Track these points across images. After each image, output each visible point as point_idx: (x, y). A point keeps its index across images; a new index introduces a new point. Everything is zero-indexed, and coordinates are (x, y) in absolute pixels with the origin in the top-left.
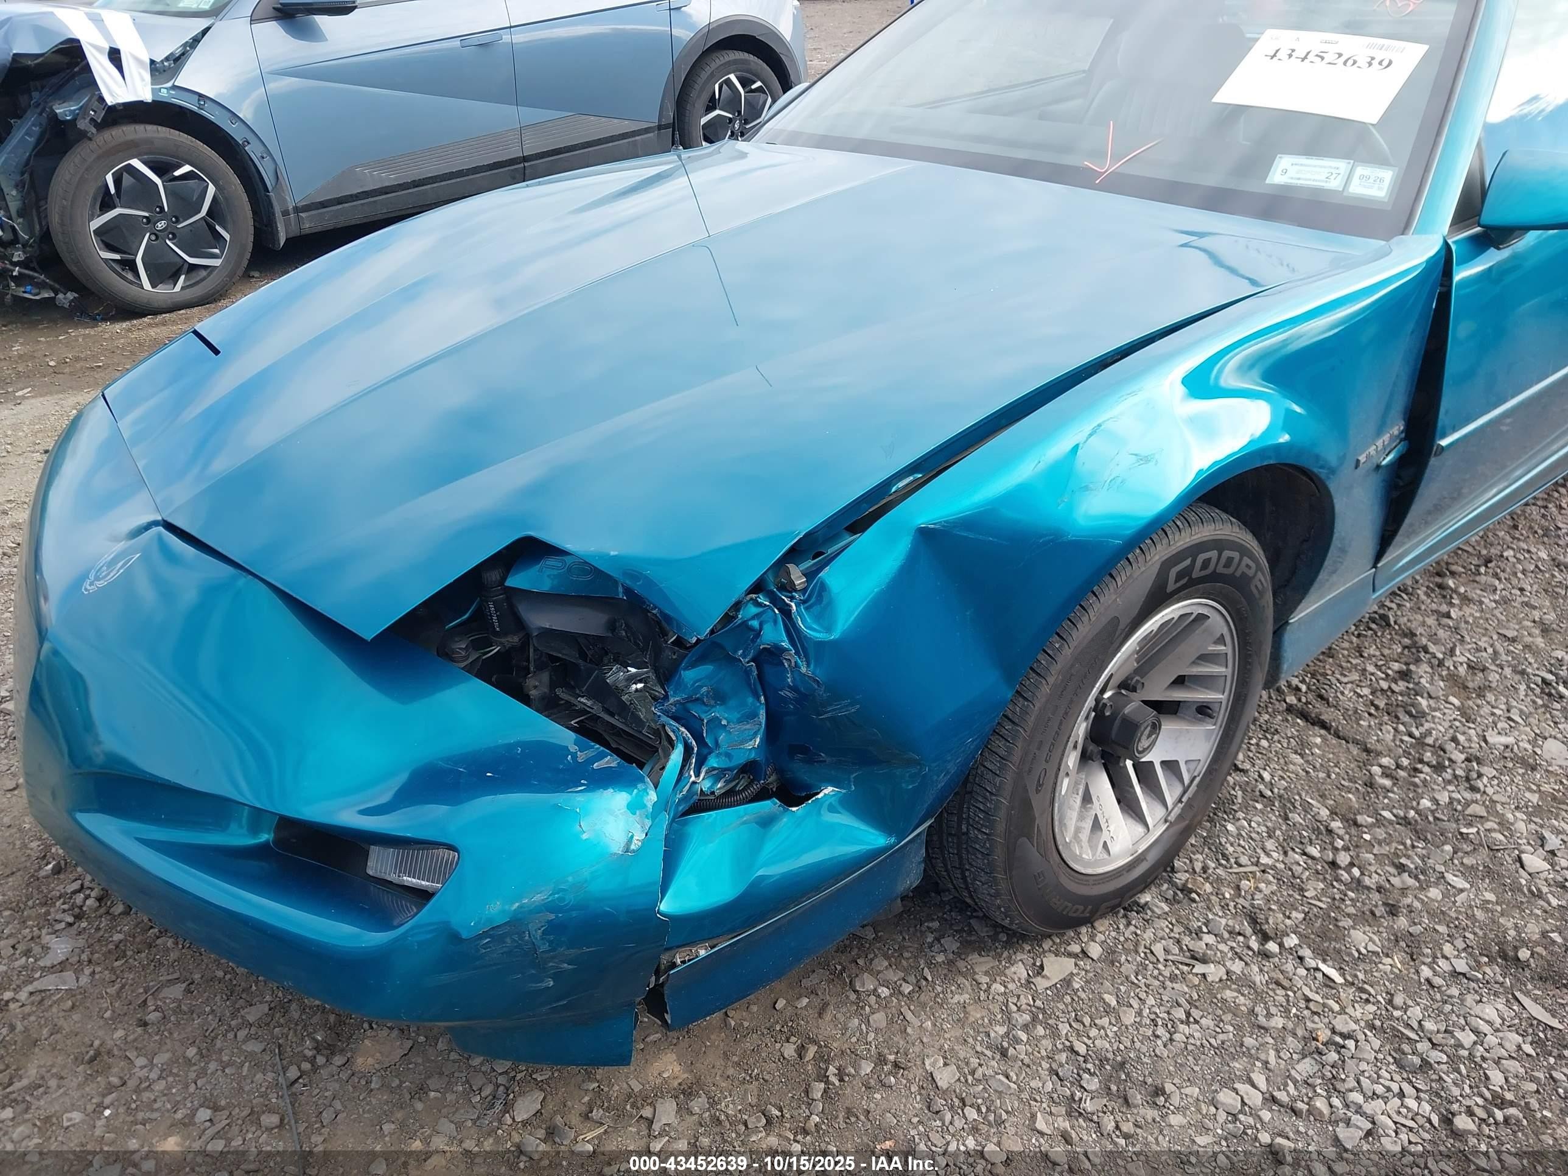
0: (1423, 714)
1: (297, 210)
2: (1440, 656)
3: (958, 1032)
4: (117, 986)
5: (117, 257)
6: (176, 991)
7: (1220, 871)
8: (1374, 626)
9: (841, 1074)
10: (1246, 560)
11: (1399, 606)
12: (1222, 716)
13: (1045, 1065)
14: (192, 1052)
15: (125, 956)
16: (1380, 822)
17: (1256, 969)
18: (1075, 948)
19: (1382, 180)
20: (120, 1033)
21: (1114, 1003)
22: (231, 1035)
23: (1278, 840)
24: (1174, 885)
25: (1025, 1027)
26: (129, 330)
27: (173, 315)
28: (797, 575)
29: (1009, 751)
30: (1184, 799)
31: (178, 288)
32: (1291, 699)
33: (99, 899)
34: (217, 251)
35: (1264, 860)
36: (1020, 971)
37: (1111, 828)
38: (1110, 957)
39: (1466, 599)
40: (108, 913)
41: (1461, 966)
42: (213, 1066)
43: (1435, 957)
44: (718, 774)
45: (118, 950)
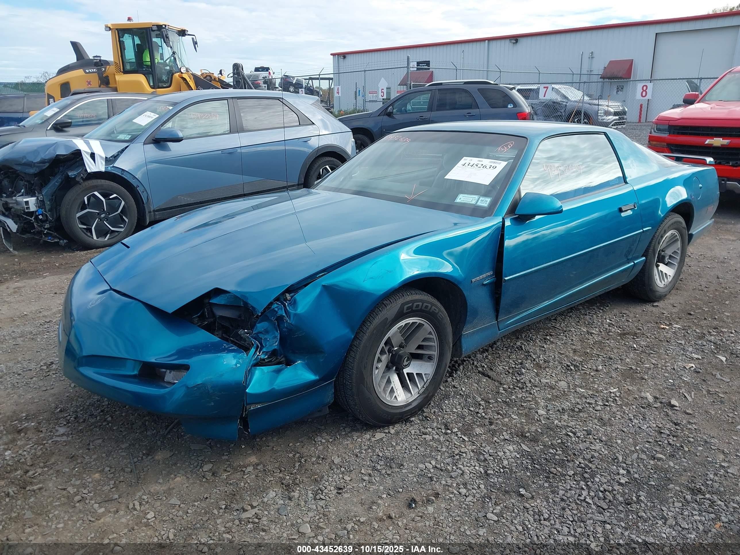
0: (523, 374)
1: (154, 211)
2: (534, 357)
3: (344, 451)
4: (81, 439)
5: (85, 227)
6: (100, 441)
7: (440, 413)
8: (517, 350)
9: (306, 461)
10: (433, 307)
11: (528, 344)
12: (436, 360)
13: (369, 459)
14: (104, 455)
15: (83, 432)
16: (497, 402)
17: (442, 437)
18: (387, 431)
19: (487, 201)
20: (81, 451)
21: (395, 444)
22: (116, 451)
23: (461, 406)
24: (423, 416)
25: (365, 450)
26: (86, 254)
27: (104, 249)
28: (288, 296)
29: (355, 356)
30: (425, 386)
31: (106, 239)
32: (480, 369)
33: (75, 418)
34: (122, 226)
35: (455, 410)
36: (368, 436)
37: (398, 392)
38: (397, 433)
39: (552, 343)
40: (78, 422)
41: (507, 437)
42: (110, 458)
43: (500, 435)
44: (266, 353)
45: (81, 431)
